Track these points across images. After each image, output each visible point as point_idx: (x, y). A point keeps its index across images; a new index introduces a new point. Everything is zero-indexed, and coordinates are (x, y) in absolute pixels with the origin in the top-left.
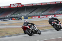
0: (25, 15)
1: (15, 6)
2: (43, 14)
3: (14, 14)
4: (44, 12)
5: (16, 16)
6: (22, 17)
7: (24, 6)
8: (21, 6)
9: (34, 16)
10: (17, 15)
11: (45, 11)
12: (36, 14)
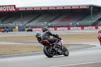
0: (21, 25)
1: (5, 10)
2: (49, 24)
3: (2, 21)
4: (51, 21)
5: (5, 25)
6: (15, 28)
7: (20, 10)
8: (14, 10)
9: (36, 27)
10: (7, 25)
11: (53, 20)
12: (39, 24)
